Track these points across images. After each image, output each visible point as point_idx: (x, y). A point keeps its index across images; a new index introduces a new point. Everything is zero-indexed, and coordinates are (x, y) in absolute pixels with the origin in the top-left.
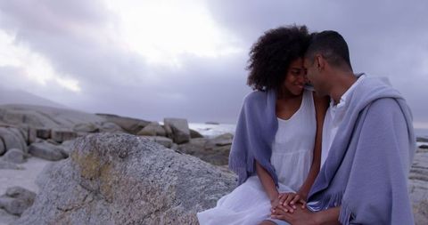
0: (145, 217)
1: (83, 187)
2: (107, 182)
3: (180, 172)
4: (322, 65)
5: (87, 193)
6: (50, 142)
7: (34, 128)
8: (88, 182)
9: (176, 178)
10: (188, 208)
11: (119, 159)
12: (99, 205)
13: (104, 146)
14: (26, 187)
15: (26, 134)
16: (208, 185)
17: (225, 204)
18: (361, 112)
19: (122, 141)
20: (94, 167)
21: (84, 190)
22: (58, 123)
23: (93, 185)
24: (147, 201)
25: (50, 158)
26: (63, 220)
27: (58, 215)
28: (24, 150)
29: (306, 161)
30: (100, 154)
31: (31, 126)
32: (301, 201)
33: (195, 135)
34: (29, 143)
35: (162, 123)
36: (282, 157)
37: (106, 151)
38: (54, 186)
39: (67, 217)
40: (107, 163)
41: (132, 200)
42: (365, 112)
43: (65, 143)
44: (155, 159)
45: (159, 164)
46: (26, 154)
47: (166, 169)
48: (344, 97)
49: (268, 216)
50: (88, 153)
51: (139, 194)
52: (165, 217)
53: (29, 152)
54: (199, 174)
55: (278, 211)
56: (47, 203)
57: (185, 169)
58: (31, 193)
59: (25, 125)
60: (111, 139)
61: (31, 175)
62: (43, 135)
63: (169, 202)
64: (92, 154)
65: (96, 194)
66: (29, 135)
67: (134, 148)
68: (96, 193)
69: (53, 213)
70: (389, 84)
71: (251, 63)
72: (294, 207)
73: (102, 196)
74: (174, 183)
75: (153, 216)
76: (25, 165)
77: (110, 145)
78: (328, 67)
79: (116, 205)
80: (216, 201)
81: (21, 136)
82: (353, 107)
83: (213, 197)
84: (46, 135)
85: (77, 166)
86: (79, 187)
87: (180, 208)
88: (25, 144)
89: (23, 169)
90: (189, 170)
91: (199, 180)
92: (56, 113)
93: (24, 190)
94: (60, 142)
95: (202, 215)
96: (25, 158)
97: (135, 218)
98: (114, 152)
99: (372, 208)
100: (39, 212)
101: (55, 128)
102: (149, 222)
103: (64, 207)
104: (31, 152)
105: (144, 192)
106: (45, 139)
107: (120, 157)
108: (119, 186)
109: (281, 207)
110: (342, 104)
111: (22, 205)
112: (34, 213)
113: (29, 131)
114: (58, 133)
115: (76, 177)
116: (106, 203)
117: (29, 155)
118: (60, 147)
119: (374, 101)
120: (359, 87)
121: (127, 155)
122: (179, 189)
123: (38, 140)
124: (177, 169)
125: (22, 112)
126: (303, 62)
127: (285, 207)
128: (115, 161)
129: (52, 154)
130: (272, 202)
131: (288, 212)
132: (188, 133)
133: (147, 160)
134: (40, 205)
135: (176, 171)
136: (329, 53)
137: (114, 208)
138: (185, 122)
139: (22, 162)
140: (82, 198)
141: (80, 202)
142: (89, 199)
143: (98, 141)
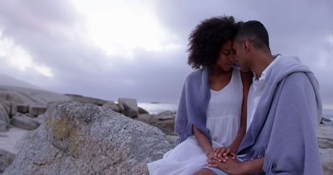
0: (105, 168)
1: (55, 146)
2: (74, 142)
3: (133, 133)
4: (248, 48)
5: (58, 151)
6: (27, 116)
7: (15, 104)
8: (59, 142)
9: (130, 138)
10: (139, 161)
11: (85, 123)
12: (68, 160)
13: (72, 113)
14: (7, 150)
15: (9, 109)
16: (156, 143)
17: (170, 157)
18: (279, 84)
19: (87, 109)
20: (64, 130)
21: (55, 149)
22: (35, 101)
23: (63, 144)
24: (106, 156)
25: (27, 128)
26: (38, 172)
27: (34, 168)
28: (7, 121)
29: (234, 125)
30: (69, 119)
31: (13, 103)
32: (232, 154)
33: (142, 111)
34: (11, 116)
35: (117, 102)
36: (215, 120)
37: (74, 117)
38: (31, 146)
39: (41, 170)
40: (75, 126)
41: (94, 156)
42: (282, 83)
43: (40, 116)
44: (113, 123)
45: (117, 127)
46: (8, 125)
47: (122, 131)
48: (264, 73)
49: (206, 165)
50: (60, 118)
51: (100, 151)
52: (121, 168)
53: (11, 123)
54: (148, 135)
55: (213, 161)
56: (25, 159)
57: (137, 131)
58: (12, 154)
59: (8, 102)
60: (78, 108)
61: (12, 141)
62: (22, 110)
63: (125, 156)
64: (62, 120)
65: (65, 152)
66: (11, 110)
67: (96, 114)
68: (65, 150)
69: (29, 167)
70: (300, 61)
71: (190, 46)
72: (227, 158)
73: (69, 153)
74: (129, 141)
75: (111, 168)
76: (7, 133)
77: (77, 112)
78: (252, 49)
79: (81, 161)
80: (162, 155)
81: (4, 110)
82: (273, 80)
83: (160, 152)
84: (25, 110)
85: (50, 130)
86: (52, 146)
87: (133, 161)
88: (8, 117)
89: (6, 136)
90: (141, 131)
91: (149, 139)
92: (33, 93)
93: (6, 152)
94: (36, 116)
95: (152, 166)
96: (8, 128)
97: (97, 169)
98: (80, 117)
99: (289, 159)
100: (18, 167)
101: (32, 105)
102: (108, 172)
103: (39, 162)
104: (12, 123)
105: (104, 149)
106: (24, 113)
107: (85, 121)
108: (84, 145)
109: (216, 158)
110: (262, 78)
111: (4, 164)
112: (14, 167)
113: (11, 107)
114: (34, 109)
115: (49, 138)
116: (73, 159)
117: (11, 125)
118: (36, 119)
119: (289, 75)
120: (277, 64)
121: (91, 120)
122: (133, 146)
123: (18, 114)
124: (131, 131)
125: (6, 92)
126: (232, 45)
127: (219, 158)
128: (81, 125)
129: (29, 125)
130: (208, 155)
131: (222, 162)
132: (137, 110)
133: (106, 124)
134: (20, 161)
135: (130, 132)
136: (254, 37)
137: (79, 162)
138: (135, 102)
139: (5, 131)
140: (54, 154)
141: (52, 158)
142: (60, 155)
143: (67, 109)
